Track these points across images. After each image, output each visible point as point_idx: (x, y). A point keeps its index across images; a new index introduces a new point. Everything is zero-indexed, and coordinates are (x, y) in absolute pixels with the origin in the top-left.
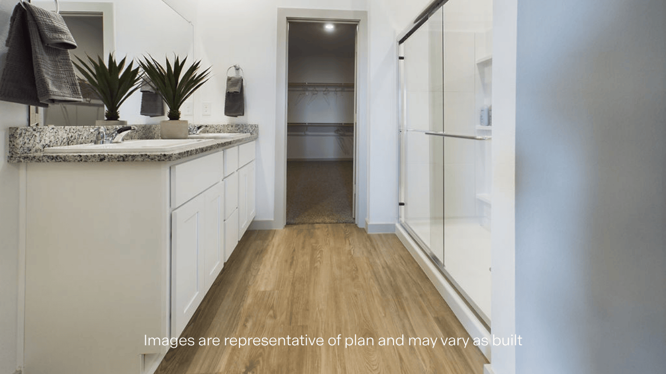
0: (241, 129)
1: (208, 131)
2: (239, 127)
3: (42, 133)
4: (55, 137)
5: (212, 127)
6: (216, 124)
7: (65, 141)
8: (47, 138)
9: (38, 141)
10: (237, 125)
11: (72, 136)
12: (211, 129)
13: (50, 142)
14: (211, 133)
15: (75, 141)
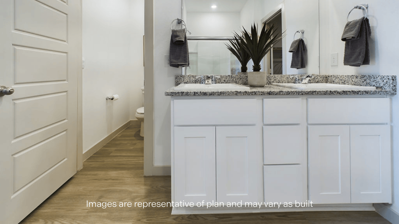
0: (368, 81)
1: (333, 81)
2: (365, 78)
3: (184, 78)
4: (189, 80)
5: (337, 77)
6: (341, 75)
7: (194, 81)
8: (186, 80)
9: (182, 81)
10: (363, 76)
11: (197, 80)
12: (336, 79)
13: (187, 81)
14: (336, 83)
15: (199, 82)
